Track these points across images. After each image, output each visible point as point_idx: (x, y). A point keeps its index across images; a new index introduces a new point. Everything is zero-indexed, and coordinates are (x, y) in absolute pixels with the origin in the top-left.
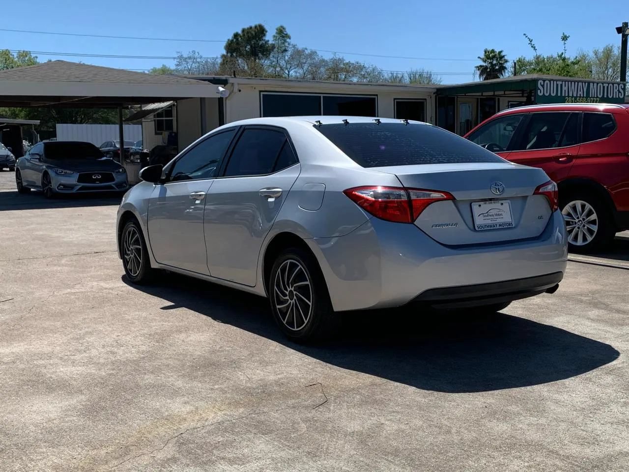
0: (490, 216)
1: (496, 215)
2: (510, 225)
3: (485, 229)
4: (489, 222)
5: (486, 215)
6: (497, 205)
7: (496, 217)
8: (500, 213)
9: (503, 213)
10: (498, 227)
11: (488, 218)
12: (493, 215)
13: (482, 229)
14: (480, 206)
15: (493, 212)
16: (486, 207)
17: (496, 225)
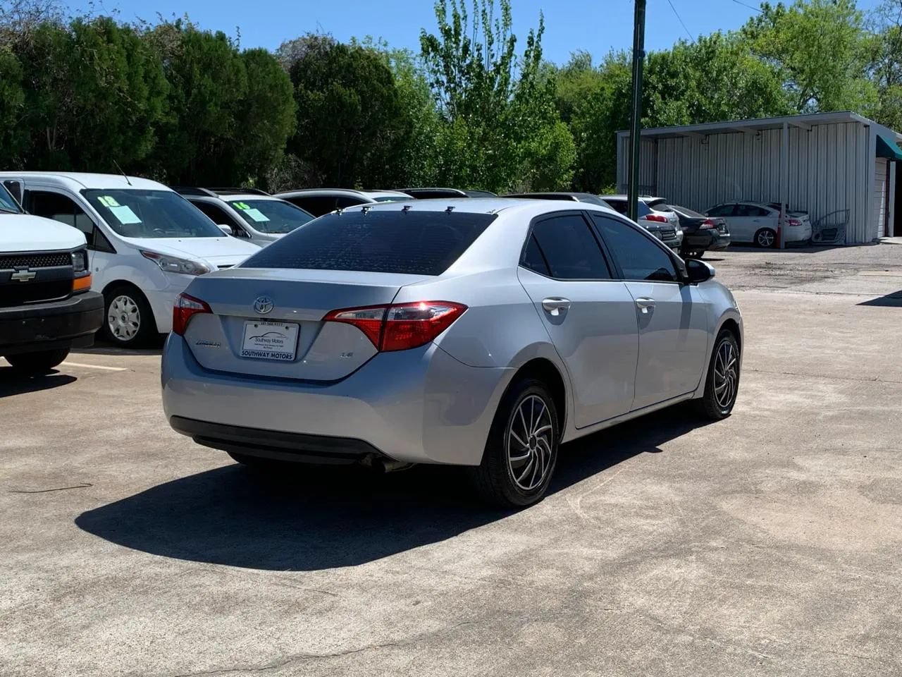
0: (265, 341)
1: (274, 341)
2: (287, 357)
3: (251, 356)
4: (260, 348)
5: (261, 338)
6: (280, 328)
7: (272, 343)
8: (280, 339)
9: (284, 340)
10: (269, 357)
11: (260, 343)
12: (269, 341)
13: (248, 356)
14: (256, 326)
15: (271, 337)
16: (263, 329)
17: (268, 354)
